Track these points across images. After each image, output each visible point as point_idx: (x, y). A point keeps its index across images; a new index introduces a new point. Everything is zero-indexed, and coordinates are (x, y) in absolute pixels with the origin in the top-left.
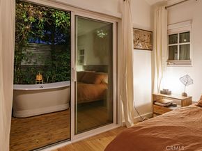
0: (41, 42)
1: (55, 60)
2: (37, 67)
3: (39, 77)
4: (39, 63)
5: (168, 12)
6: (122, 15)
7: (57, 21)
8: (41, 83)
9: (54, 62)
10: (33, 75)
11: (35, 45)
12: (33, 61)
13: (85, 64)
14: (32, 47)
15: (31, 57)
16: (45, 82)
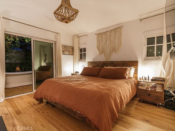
0: (19, 49)
1: (28, 59)
2: (17, 63)
3: (18, 69)
4: (17, 62)
5: (79, 39)
6: (57, 40)
7: (26, 40)
8: (19, 72)
9: (27, 61)
10: (14, 68)
11: (14, 51)
12: (14, 60)
13: (47, 62)
14: (13, 52)
15: (12, 58)
16: (21, 71)
